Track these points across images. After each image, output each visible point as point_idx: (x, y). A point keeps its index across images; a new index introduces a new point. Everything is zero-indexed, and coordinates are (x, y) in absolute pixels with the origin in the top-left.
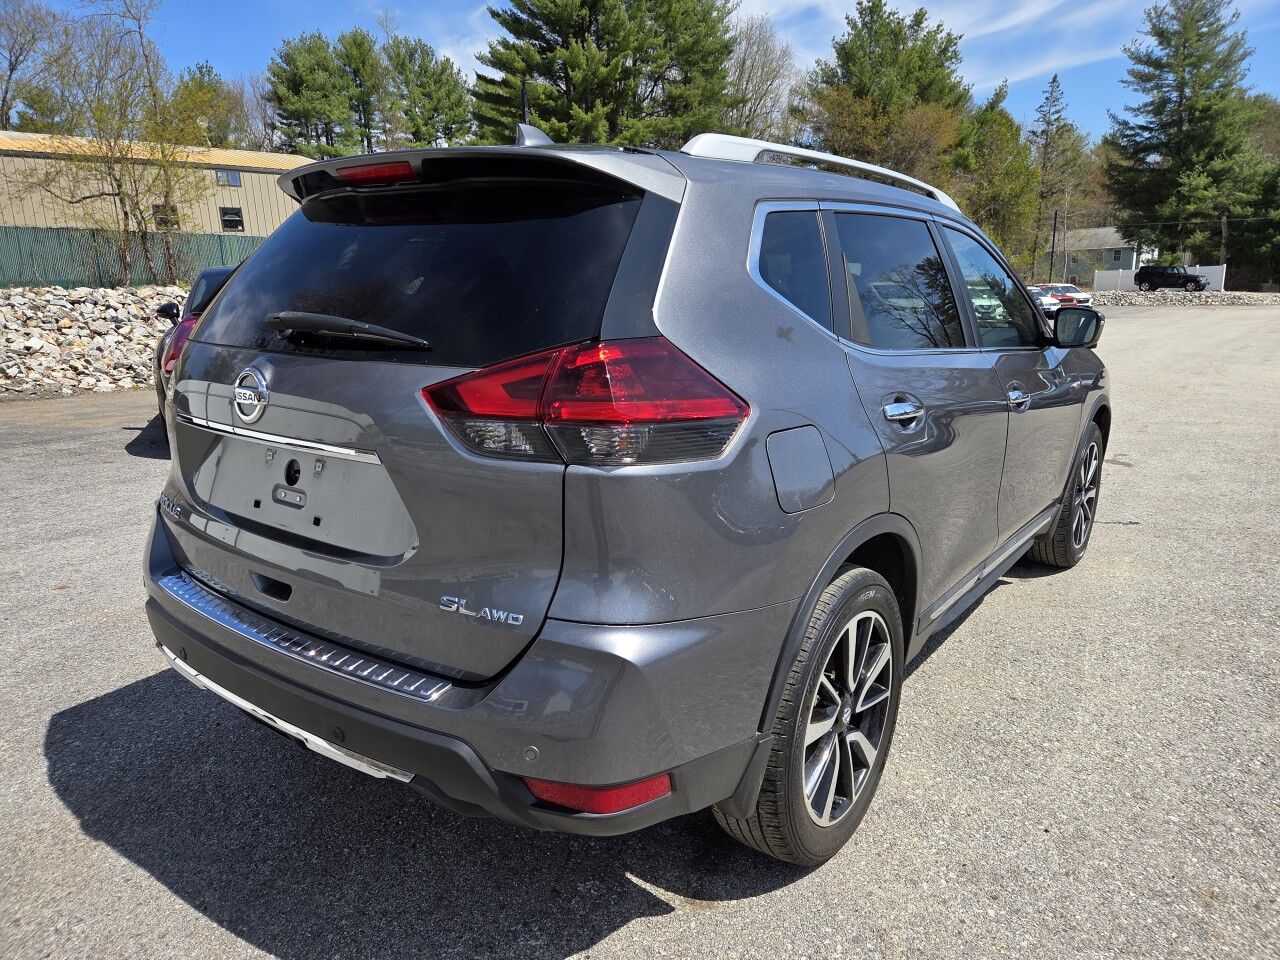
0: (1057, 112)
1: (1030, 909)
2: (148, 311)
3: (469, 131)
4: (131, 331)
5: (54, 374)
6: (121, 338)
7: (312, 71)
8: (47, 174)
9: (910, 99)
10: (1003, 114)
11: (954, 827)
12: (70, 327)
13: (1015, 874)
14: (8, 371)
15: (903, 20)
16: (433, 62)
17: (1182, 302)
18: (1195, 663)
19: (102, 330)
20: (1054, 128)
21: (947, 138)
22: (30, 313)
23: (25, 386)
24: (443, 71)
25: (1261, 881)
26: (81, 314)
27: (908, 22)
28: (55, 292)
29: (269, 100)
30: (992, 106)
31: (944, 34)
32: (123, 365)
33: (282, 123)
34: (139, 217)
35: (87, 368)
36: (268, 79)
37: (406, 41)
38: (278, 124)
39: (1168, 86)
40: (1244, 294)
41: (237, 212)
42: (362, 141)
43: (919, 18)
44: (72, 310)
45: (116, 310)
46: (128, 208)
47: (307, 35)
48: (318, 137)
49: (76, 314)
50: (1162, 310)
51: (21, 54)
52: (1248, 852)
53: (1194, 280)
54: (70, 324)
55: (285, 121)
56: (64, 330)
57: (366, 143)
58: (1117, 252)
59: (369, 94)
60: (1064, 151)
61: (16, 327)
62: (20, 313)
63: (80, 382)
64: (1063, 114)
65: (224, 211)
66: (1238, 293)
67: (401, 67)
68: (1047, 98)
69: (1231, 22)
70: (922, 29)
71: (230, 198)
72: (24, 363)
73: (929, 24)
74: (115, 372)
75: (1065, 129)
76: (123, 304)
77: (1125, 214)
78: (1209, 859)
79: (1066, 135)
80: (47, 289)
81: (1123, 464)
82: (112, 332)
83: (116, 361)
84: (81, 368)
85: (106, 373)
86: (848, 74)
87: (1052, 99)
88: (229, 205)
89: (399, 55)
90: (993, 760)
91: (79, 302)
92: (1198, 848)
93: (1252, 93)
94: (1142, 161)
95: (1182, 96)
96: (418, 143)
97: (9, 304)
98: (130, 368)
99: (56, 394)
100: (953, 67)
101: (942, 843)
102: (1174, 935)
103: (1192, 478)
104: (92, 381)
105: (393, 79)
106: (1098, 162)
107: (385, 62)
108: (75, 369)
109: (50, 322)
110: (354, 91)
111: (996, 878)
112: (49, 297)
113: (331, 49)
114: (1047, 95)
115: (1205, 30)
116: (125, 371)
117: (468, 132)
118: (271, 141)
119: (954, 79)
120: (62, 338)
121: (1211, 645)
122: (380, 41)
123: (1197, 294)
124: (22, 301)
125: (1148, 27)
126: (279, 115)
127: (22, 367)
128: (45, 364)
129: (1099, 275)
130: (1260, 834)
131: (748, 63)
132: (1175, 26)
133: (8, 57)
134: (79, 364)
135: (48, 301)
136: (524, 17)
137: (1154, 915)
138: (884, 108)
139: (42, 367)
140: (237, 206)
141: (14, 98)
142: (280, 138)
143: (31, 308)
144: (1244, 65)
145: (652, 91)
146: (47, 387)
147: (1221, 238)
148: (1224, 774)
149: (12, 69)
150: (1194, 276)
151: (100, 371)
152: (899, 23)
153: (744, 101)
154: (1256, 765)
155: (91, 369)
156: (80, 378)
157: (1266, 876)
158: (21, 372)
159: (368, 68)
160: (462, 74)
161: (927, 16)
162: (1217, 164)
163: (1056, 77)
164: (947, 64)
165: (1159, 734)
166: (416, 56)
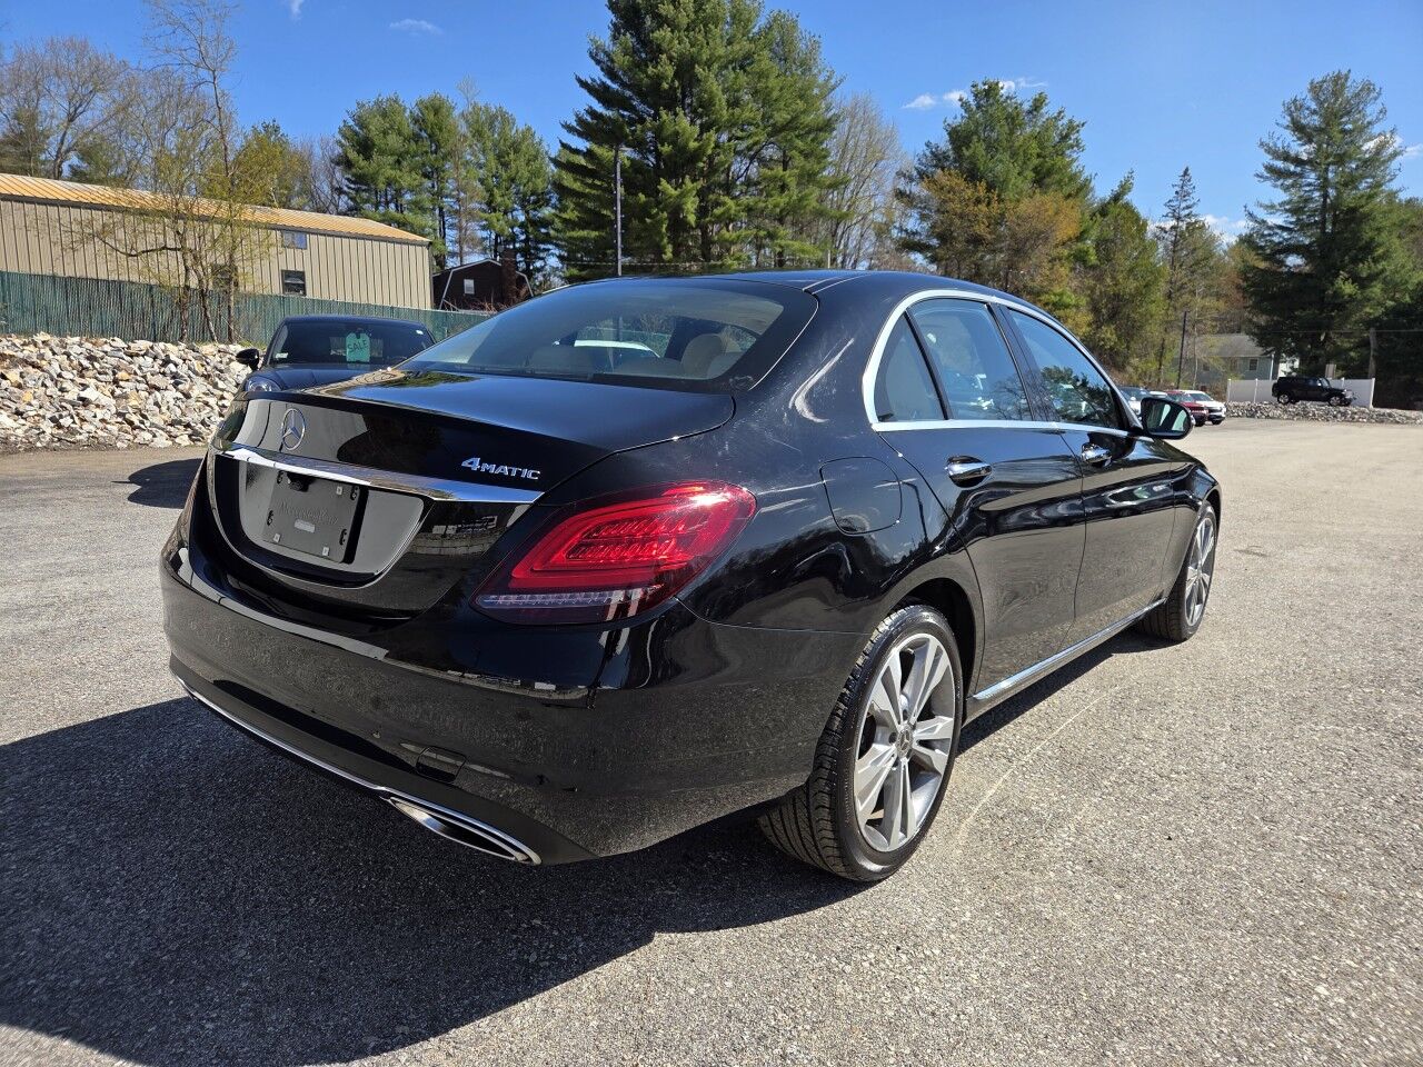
0: (1188, 207)
1: (1156, 897)
2: (209, 368)
3: (547, 202)
4: (191, 388)
5: (108, 426)
6: (180, 396)
7: (385, 133)
8: (104, 225)
9: (1026, 186)
10: (1127, 207)
11: (1079, 832)
12: (128, 380)
13: (1142, 870)
14: (61, 421)
15: (1021, 104)
16: (514, 131)
17: (1326, 418)
18: (1329, 720)
19: (162, 385)
20: (1183, 225)
21: (1066, 229)
22: (86, 363)
23: (78, 437)
24: (524, 138)
25: (1389, 890)
26: (140, 368)
27: (1026, 107)
28: (113, 344)
29: (338, 164)
30: (1116, 198)
31: (1065, 121)
32: (180, 423)
33: (349, 188)
34: (202, 274)
35: (143, 423)
36: (339, 142)
37: (487, 109)
38: (345, 189)
39: (1309, 185)
40: (1396, 412)
41: (301, 275)
42: (434, 209)
43: (1038, 104)
44: (130, 363)
45: (176, 365)
46: (189, 263)
47: (384, 97)
48: (387, 203)
49: (135, 368)
50: (1305, 425)
51: (80, 105)
52: (1378, 867)
53: (1338, 393)
54: (127, 377)
55: (352, 186)
56: (121, 383)
57: (437, 212)
58: (1253, 362)
59: (444, 161)
60: (1195, 249)
61: (71, 377)
62: (75, 362)
63: (135, 437)
64: (1194, 210)
65: (286, 274)
66: (1388, 411)
67: (478, 134)
68: (1177, 192)
69: (1378, 120)
70: (1042, 115)
71: (293, 260)
72: (78, 415)
73: (1049, 110)
74: (172, 429)
75: (1196, 228)
76: (184, 360)
77: (1262, 320)
78: (1339, 870)
79: (1197, 234)
80: (104, 340)
81: (1257, 554)
82: (170, 387)
83: (173, 417)
84: (137, 423)
85: (163, 429)
86: (959, 158)
87: (1182, 194)
88: (291, 268)
89: (478, 122)
90: (1119, 785)
91: (137, 355)
92: (1327, 861)
93: (1403, 196)
94: (1282, 263)
95: (1325, 196)
96: (493, 214)
97: (64, 353)
98: (188, 426)
99: (110, 447)
100: (1075, 156)
101: (1067, 844)
102: (1301, 923)
103: (1330, 569)
104: (148, 436)
105: (471, 146)
106: (1232, 263)
107: (463, 128)
108: (131, 423)
109: (106, 374)
110: (428, 156)
111: (1121, 871)
112: (107, 348)
113: (407, 114)
114: (1178, 189)
115: (1349, 126)
116: (182, 428)
117: (547, 205)
118: (337, 206)
119: (1074, 168)
120: (118, 392)
121: (1346, 707)
122: (459, 106)
123: (1342, 409)
124: (79, 350)
125: (1287, 121)
126: (348, 179)
127: (76, 418)
128: (100, 416)
129: (1233, 383)
130: (1390, 855)
131: (851, 143)
132: (1316, 121)
133: (67, 107)
134: (136, 419)
135: (106, 353)
136: (615, 86)
137: (1282, 907)
138: (999, 196)
139: (97, 419)
140: (300, 269)
141: (68, 151)
142: (346, 203)
143: (88, 358)
144: (1394, 165)
145: (747, 169)
146: (101, 440)
147: (1369, 349)
148: (1356, 807)
149: (71, 119)
150: (1338, 390)
151: (156, 426)
152: (1016, 108)
153: (845, 183)
154: (1390, 801)
155: (148, 424)
156: (136, 432)
157: (1395, 886)
158: (74, 422)
159: (445, 134)
160: (544, 144)
161: (1047, 101)
162: (1364, 269)
163: (1187, 170)
164: (1068, 152)
165: (1290, 774)
166: (496, 123)
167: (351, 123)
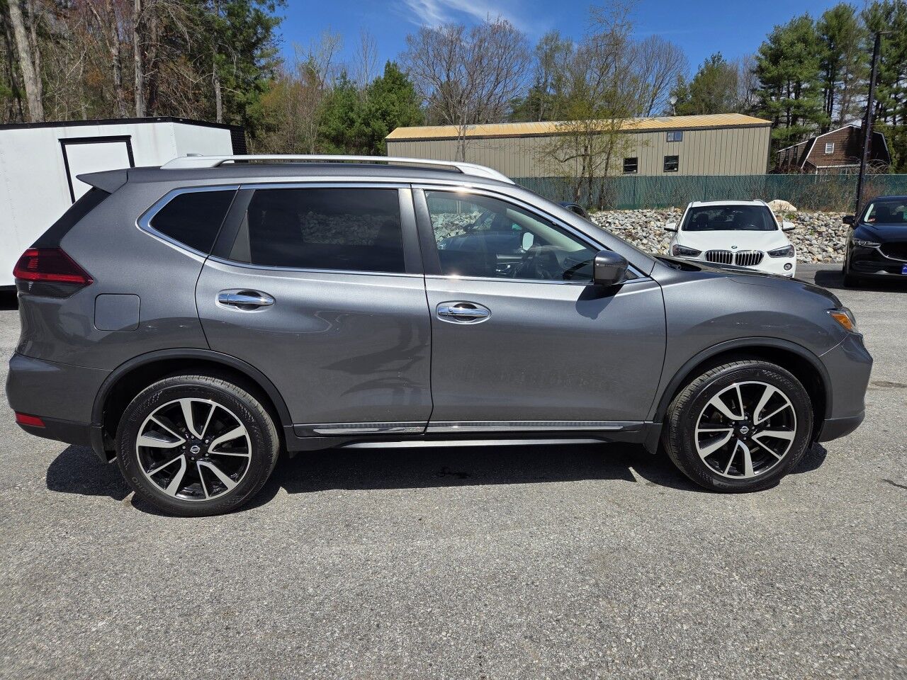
7: (792, 44)
29: (754, 72)
33: (762, 88)
36: (757, 58)
38: (758, 89)
41: (676, 159)
47: (797, 18)
48: (788, 92)
55: (763, 85)
59: (839, 54)
65: (667, 159)
67: (875, 26)
88: (671, 154)
89: (875, 17)
105: (865, 37)
107: (862, 24)
110: (827, 53)
113: (815, 23)
122: (859, 8)
126: (761, 81)
140: (676, 155)
142: (758, 98)
159: (843, 33)
166: (893, 14)
167: (769, 42)
